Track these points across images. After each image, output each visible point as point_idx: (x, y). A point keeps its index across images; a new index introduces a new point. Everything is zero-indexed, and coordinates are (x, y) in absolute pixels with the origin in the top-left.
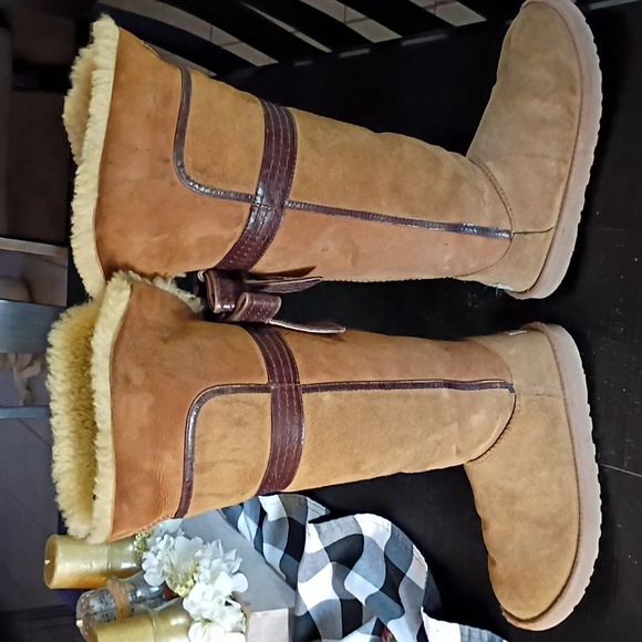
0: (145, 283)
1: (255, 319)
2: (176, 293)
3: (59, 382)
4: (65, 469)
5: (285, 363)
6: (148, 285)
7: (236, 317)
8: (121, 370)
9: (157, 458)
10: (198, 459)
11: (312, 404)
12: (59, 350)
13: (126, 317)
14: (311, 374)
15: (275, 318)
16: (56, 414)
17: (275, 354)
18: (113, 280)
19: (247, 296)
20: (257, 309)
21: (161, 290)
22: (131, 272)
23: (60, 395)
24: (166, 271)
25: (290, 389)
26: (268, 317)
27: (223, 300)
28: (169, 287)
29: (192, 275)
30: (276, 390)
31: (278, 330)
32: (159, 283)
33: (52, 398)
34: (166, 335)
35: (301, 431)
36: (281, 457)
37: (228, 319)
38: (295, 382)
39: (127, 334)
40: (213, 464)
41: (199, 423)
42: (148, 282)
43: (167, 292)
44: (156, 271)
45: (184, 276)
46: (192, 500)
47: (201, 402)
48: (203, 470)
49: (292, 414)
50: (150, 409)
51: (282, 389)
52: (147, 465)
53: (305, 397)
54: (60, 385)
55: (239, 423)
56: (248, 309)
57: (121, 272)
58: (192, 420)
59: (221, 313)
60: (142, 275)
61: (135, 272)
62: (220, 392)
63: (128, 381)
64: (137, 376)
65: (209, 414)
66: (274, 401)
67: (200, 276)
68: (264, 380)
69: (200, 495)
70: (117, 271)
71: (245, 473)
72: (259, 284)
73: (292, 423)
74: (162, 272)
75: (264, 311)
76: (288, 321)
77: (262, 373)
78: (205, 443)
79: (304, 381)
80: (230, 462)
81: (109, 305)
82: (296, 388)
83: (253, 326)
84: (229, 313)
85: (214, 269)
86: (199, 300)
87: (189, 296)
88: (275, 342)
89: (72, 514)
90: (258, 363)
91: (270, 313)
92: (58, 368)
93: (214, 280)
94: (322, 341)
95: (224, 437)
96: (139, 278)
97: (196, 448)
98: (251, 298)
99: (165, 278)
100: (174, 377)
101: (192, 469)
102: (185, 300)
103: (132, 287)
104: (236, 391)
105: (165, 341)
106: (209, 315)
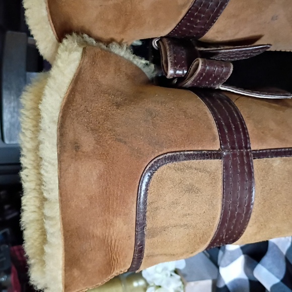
0: (100, 47)
1: (206, 84)
2: (131, 59)
3: (28, 139)
4: (31, 218)
5: (237, 128)
6: (102, 49)
7: (189, 83)
8: (70, 136)
9: (108, 224)
10: (149, 224)
11: (263, 170)
12: (28, 110)
13: (77, 80)
14: (262, 140)
15: (225, 84)
16: (26, 168)
17: (226, 119)
18: (64, 41)
19: (201, 61)
20: (209, 74)
21: (116, 55)
22: (85, 36)
23: (29, 151)
24: (122, 36)
25: (242, 154)
26: (218, 82)
27: (175, 65)
28: (125, 53)
29: (147, 42)
30: (227, 156)
31: (229, 95)
32: (115, 49)
33: (22, 153)
34: (119, 99)
35: (250, 196)
36: (230, 220)
37: (180, 85)
38: (246, 148)
39: (78, 97)
40: (164, 229)
41: (151, 189)
42: (104, 47)
43: (122, 57)
44: (112, 36)
45: (140, 43)
46: (143, 261)
47: (153, 168)
48: (154, 234)
49: (243, 180)
50: (100, 177)
51: (234, 155)
52: (98, 231)
53: (257, 163)
54: (28, 142)
55: (191, 189)
56: (201, 74)
57: (74, 34)
58: (144, 187)
59: (174, 78)
60: (98, 40)
61: (90, 36)
62: (173, 159)
63: (77, 147)
64: (88, 142)
65: (161, 180)
66: (226, 167)
67: (155, 44)
68: (217, 147)
69: (151, 256)
70: (71, 34)
71: (195, 235)
72: (210, 51)
73: (243, 189)
74: (118, 38)
75: (216, 77)
76: (238, 86)
77: (214, 139)
78: (157, 208)
79: (255, 146)
80: (181, 226)
81: (58, 67)
82: (247, 154)
83: (205, 92)
84: (181, 79)
85: (167, 37)
86: (153, 66)
87: (144, 61)
88: (227, 107)
89: (35, 264)
90: (210, 128)
91: (222, 79)
92: (27, 127)
93: (168, 47)
94: (270, 107)
95: (175, 203)
96: (94, 42)
97: (147, 214)
98: (204, 64)
99: (120, 44)
100: (125, 143)
101: (143, 234)
102: (140, 66)
103: (84, 49)
104: (189, 157)
105: (118, 105)
106: (162, 81)
